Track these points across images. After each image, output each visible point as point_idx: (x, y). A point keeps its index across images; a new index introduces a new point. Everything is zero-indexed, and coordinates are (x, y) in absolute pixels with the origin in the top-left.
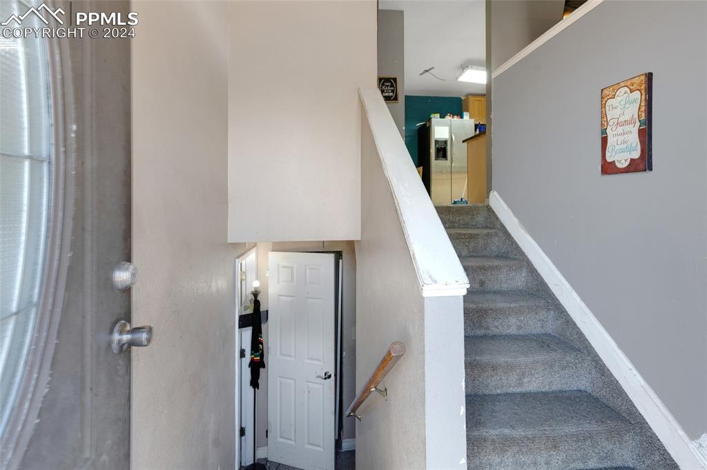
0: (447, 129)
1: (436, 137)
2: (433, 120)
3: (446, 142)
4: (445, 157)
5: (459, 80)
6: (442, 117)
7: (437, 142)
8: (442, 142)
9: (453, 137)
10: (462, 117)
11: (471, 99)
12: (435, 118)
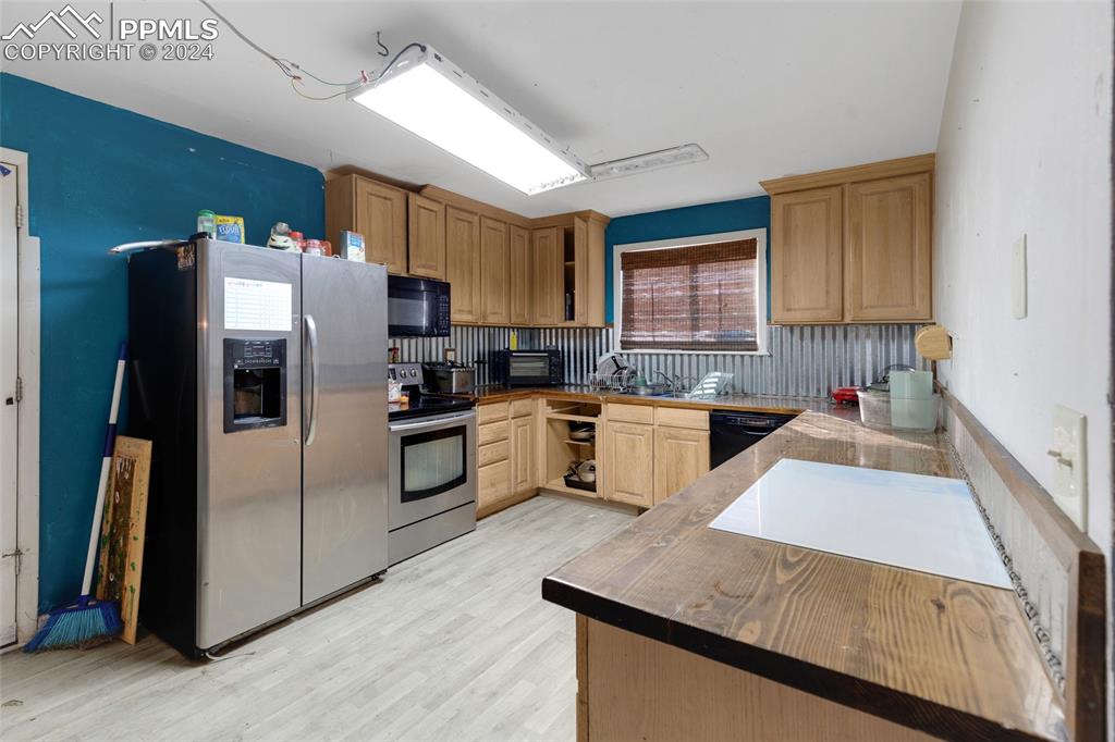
0: (283, 293)
1: (230, 324)
2: (215, 246)
3: (279, 347)
4: (273, 409)
5: (359, 99)
6: (258, 235)
7: (231, 346)
8: (264, 346)
9: (312, 324)
10: (337, 249)
11: (363, 187)
12: (224, 237)
